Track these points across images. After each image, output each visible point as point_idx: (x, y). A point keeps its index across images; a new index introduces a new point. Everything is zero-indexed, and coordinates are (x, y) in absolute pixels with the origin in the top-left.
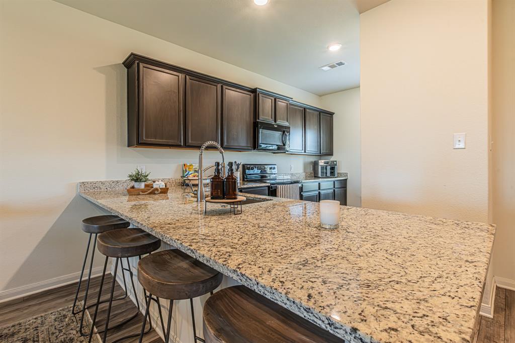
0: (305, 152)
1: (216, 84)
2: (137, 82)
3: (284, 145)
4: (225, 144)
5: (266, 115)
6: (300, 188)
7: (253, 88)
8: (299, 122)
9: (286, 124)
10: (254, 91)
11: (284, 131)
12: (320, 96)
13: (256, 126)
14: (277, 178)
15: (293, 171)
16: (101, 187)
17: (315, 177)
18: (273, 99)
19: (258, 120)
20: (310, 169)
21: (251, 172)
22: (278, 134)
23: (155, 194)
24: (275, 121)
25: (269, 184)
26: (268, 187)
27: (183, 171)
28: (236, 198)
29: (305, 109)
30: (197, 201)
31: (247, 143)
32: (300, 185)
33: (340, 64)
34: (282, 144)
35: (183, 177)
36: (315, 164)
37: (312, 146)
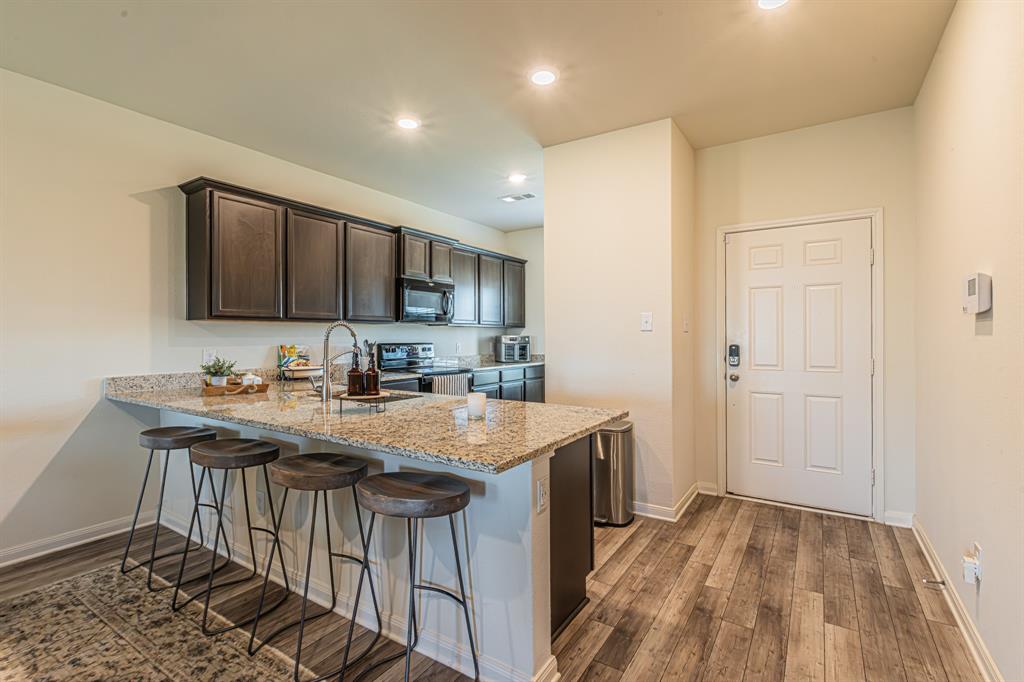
0: (479, 323)
1: (336, 221)
2: (208, 220)
3: (445, 313)
4: (350, 314)
5: (415, 269)
6: (469, 380)
7: (396, 225)
8: (470, 276)
9: (447, 280)
10: (397, 230)
11: (444, 290)
12: (506, 232)
13: (399, 285)
14: (435, 364)
15: (460, 353)
16: (144, 385)
17: (497, 361)
18: (427, 241)
19: (402, 276)
20: (489, 350)
21: (391, 355)
22: (435, 297)
23: (247, 393)
24: (431, 277)
25: (421, 376)
26: (419, 379)
27: (279, 356)
28: (378, 394)
29: (479, 255)
30: (322, 401)
31: (386, 311)
32: (470, 375)
33: (529, 196)
34: (442, 313)
35: (279, 366)
36: (497, 341)
37: (490, 313)
